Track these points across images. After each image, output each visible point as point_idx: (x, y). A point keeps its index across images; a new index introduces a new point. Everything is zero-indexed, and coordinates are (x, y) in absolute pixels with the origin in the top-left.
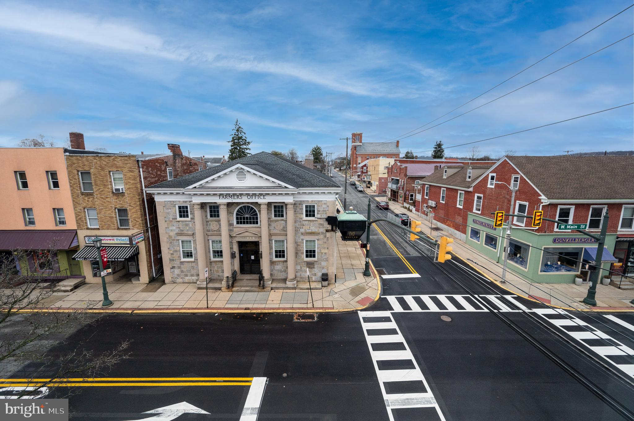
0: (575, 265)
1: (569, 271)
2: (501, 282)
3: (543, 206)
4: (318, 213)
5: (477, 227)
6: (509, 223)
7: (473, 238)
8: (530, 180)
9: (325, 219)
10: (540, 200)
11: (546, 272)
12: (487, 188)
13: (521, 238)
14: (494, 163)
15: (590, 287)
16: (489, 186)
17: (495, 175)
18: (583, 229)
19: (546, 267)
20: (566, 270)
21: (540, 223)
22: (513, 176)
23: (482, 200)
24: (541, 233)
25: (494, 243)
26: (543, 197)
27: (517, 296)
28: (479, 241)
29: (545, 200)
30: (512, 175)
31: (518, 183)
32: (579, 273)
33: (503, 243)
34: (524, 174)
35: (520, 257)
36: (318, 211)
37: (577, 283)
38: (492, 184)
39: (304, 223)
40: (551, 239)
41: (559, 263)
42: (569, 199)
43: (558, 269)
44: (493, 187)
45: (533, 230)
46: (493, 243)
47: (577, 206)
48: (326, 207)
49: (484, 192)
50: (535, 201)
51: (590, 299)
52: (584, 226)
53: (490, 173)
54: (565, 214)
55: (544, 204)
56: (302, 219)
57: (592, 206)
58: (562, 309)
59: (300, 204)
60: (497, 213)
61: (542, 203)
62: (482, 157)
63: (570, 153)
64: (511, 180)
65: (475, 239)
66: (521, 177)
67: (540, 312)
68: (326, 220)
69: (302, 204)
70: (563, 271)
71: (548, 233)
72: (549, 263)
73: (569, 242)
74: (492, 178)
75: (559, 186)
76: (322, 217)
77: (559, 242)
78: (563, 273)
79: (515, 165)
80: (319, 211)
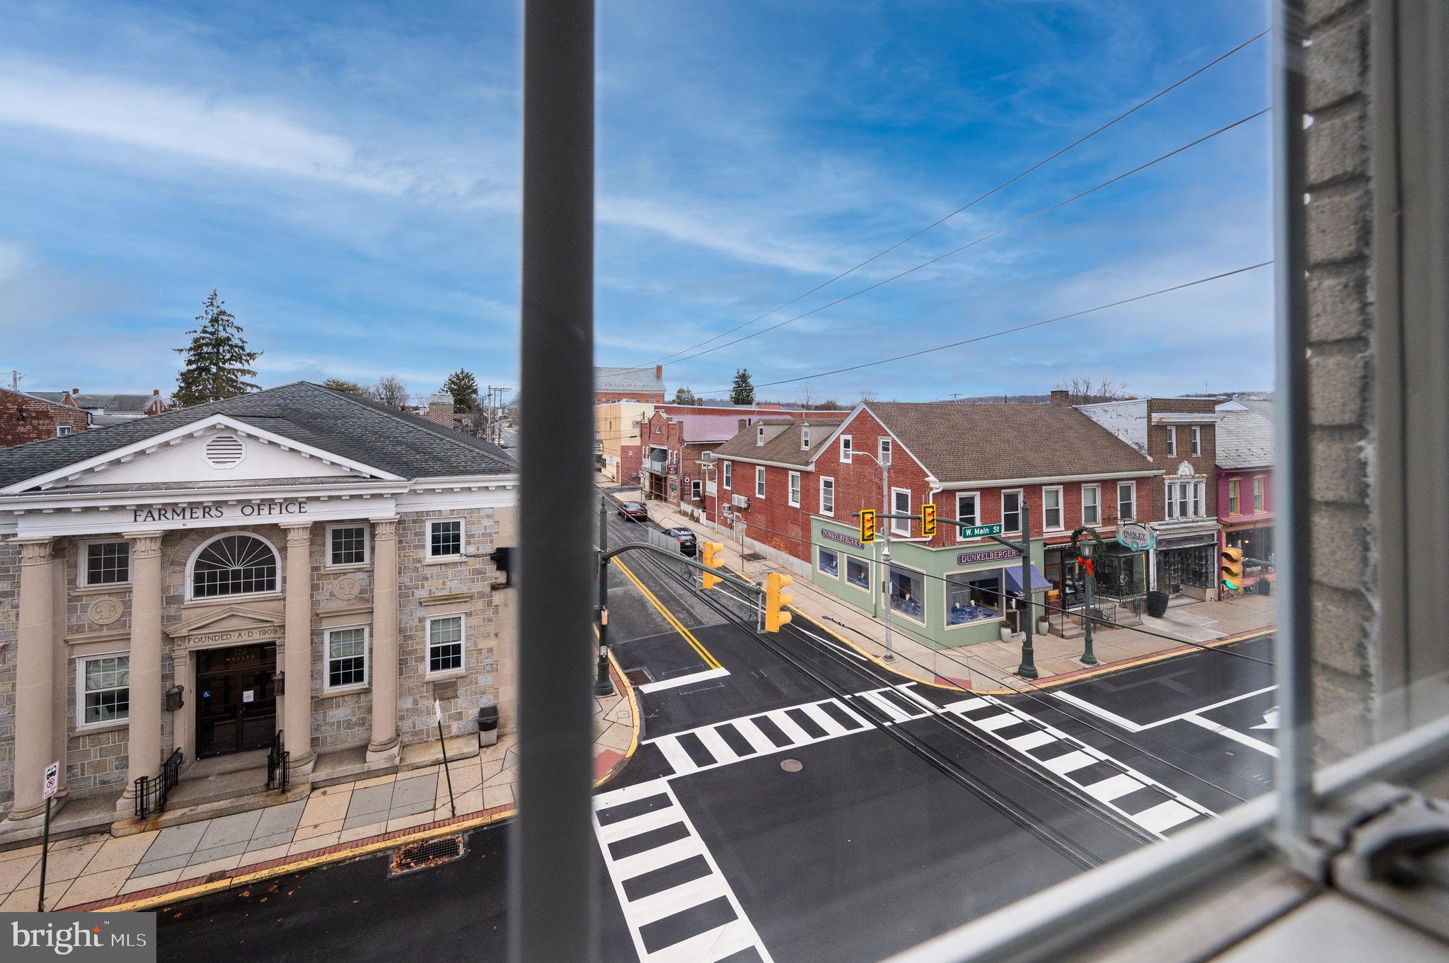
0: (996, 604)
1: (989, 616)
2: (886, 657)
3: (933, 494)
4: (468, 543)
5: (831, 545)
6: (885, 532)
7: (826, 569)
8: (908, 448)
9: (489, 557)
10: (928, 483)
11: (955, 624)
12: (839, 464)
13: (910, 561)
14: (849, 414)
15: (1024, 643)
16: (843, 460)
17: (849, 437)
18: (997, 533)
19: (956, 614)
20: (985, 614)
21: (933, 528)
22: (881, 440)
23: (833, 489)
24: (938, 547)
25: (863, 575)
26: (931, 478)
27: (916, 683)
28: (837, 576)
29: (936, 485)
30: (879, 437)
31: (890, 452)
32: (1004, 618)
33: (879, 574)
34: (898, 436)
35: (910, 599)
36: (470, 536)
37: (1004, 637)
38: (847, 456)
39: (427, 571)
40: (953, 557)
41: (973, 602)
42: (970, 479)
43: (973, 615)
44: (849, 461)
45: (925, 542)
46: (862, 577)
47: (984, 491)
48: (492, 523)
49: (834, 473)
50: (921, 488)
51: (1027, 669)
52: (998, 528)
53: (841, 434)
54: (967, 507)
55: (935, 491)
56: (420, 562)
57: (1003, 491)
58: (991, 695)
59: (414, 522)
60: (863, 514)
61: (932, 489)
62: (823, 403)
63: (959, 398)
64: (877, 447)
65: (829, 571)
66: (893, 441)
67: (958, 708)
68: (492, 559)
69: (423, 521)
70: (981, 617)
71: (948, 545)
72: (958, 605)
73: (980, 561)
74: (847, 444)
75: (952, 458)
76: (481, 551)
77: (967, 562)
78: (982, 621)
79: (881, 419)
80: (472, 536)
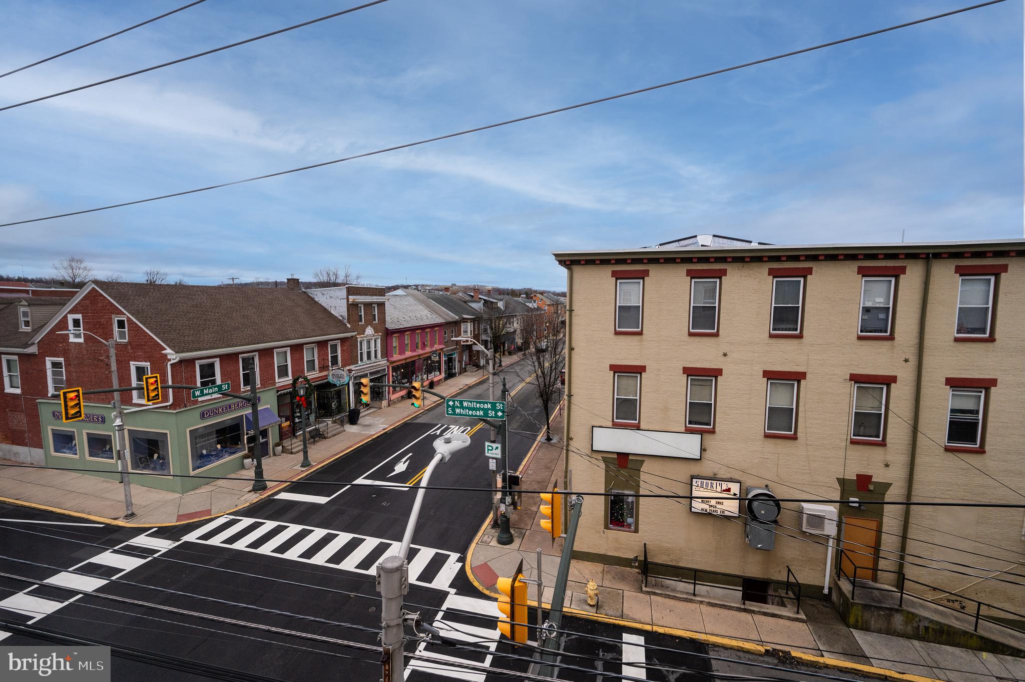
0: (239, 442)
1: (234, 453)
2: (126, 516)
3: (171, 365)
5: (65, 426)
6: (116, 404)
7: (62, 450)
8: (144, 325)
10: (166, 355)
11: (201, 467)
12: (69, 343)
13: (150, 426)
14: (73, 294)
15: (256, 467)
16: (72, 339)
17: (79, 316)
18: (226, 390)
19: (201, 459)
20: (230, 453)
21: (158, 395)
22: (116, 319)
23: (64, 370)
24: (180, 408)
25: (108, 447)
26: (168, 351)
27: (157, 529)
28: (76, 454)
29: (173, 356)
30: (113, 316)
31: (126, 330)
32: (246, 452)
33: (121, 443)
34: (132, 315)
35: (158, 457)
37: (246, 466)
38: (78, 336)
40: (197, 414)
41: (219, 446)
42: (207, 349)
43: (218, 456)
44: (81, 340)
45: (165, 407)
46: (107, 449)
47: (223, 358)
49: (65, 353)
50: (159, 362)
51: (259, 484)
52: (226, 386)
53: (69, 313)
54: (207, 371)
55: (172, 362)
57: (240, 356)
58: (227, 514)
60: (65, 393)
61: (170, 360)
64: (112, 324)
65: (68, 451)
66: (128, 318)
67: (192, 537)
70: (226, 456)
71: (190, 406)
72: (204, 452)
73: (223, 413)
74: (76, 323)
75: (192, 332)
77: (209, 415)
78: (227, 459)
79: (114, 299)
